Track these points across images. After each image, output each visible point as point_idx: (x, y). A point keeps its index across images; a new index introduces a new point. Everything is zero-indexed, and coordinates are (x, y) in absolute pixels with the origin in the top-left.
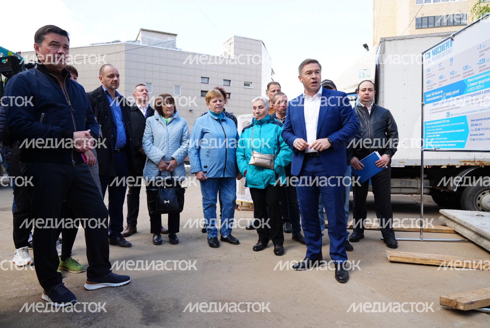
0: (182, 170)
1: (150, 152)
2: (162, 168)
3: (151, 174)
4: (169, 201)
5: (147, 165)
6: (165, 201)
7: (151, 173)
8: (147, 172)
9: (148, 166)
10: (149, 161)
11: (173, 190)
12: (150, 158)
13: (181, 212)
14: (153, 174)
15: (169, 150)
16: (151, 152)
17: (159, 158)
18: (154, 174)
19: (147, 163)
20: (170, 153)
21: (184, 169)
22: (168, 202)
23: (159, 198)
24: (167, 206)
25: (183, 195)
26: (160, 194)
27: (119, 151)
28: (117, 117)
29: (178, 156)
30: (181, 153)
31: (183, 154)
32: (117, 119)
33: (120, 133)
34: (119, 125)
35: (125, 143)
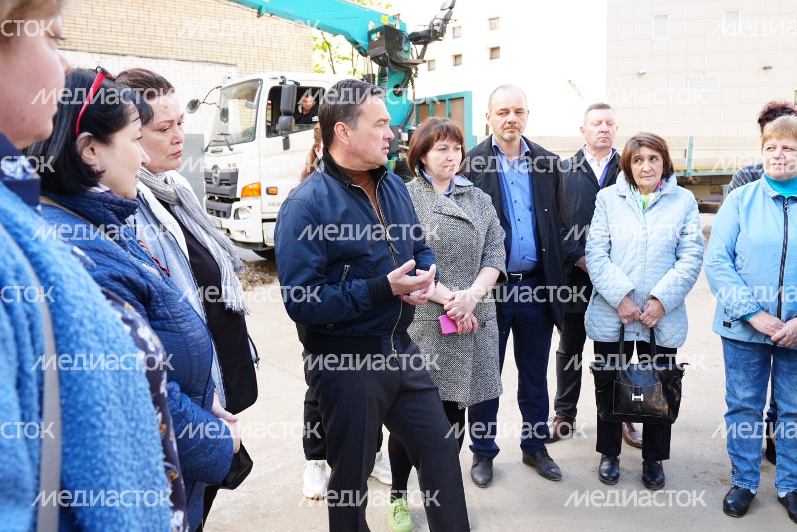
0: (677, 323)
1: (600, 277)
2: (627, 317)
3: (600, 326)
4: (642, 395)
5: (593, 304)
6: (633, 395)
7: (601, 324)
8: (591, 320)
9: (596, 307)
10: (598, 297)
11: (654, 370)
12: (599, 291)
13: (673, 422)
14: (606, 327)
15: (647, 275)
16: (604, 277)
17: (621, 296)
18: (609, 327)
19: (594, 298)
20: (647, 281)
21: (683, 320)
22: (642, 397)
23: (618, 387)
24: (636, 408)
25: (677, 382)
26: (622, 378)
27: (521, 279)
28: (516, 202)
29: (667, 293)
30: (675, 285)
31: (681, 286)
32: (516, 206)
33: (520, 238)
34: (519, 220)
35: (535, 259)
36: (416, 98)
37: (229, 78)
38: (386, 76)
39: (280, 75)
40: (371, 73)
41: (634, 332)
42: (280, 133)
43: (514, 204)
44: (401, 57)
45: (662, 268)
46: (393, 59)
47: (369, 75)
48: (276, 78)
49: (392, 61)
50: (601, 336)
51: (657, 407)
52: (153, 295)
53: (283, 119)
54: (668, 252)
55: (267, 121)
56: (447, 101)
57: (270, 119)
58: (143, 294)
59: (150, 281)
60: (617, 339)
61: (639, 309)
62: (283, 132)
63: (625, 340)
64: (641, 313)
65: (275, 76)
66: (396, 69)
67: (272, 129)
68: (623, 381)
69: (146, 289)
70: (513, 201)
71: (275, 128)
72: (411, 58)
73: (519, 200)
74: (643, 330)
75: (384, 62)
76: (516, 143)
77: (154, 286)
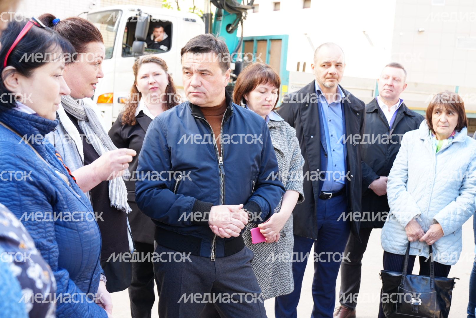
0: (452, 245)
2: (412, 236)
11: (431, 281)
14: (395, 241)
17: (409, 218)
20: (431, 209)
22: (419, 302)
24: (415, 310)
25: (449, 293)
26: (405, 285)
27: (330, 197)
28: (332, 136)
29: (446, 219)
30: (454, 214)
31: (459, 215)
32: (332, 139)
33: (334, 165)
34: (334, 150)
35: (343, 183)
36: (244, 36)
37: (94, 4)
38: (221, 16)
39: (138, 9)
40: (209, 13)
41: (417, 249)
42: (133, 54)
43: (330, 137)
44: (235, 3)
45: (445, 200)
46: (229, 4)
47: (208, 14)
48: (133, 10)
49: (227, 5)
50: (391, 248)
51: (431, 311)
52: (60, 199)
53: (136, 44)
54: (452, 188)
55: (123, 44)
56: (268, 41)
57: (125, 42)
58: (52, 197)
59: (58, 188)
60: (403, 253)
61: (422, 231)
62: (136, 54)
63: (410, 254)
64: (423, 233)
65: (133, 9)
66: (230, 11)
67: (127, 51)
68: (406, 288)
69: (55, 193)
70: (330, 135)
71: (129, 50)
72: (242, 4)
73: (335, 135)
74: (424, 248)
75: (221, 5)
76: (334, 89)
77: (60, 192)
